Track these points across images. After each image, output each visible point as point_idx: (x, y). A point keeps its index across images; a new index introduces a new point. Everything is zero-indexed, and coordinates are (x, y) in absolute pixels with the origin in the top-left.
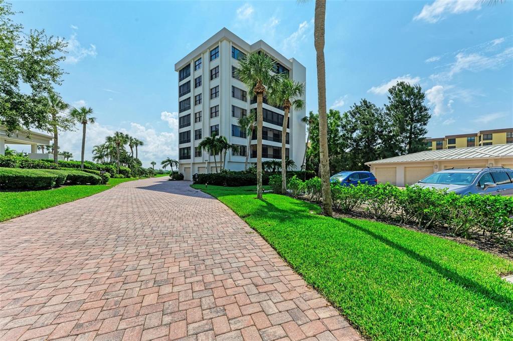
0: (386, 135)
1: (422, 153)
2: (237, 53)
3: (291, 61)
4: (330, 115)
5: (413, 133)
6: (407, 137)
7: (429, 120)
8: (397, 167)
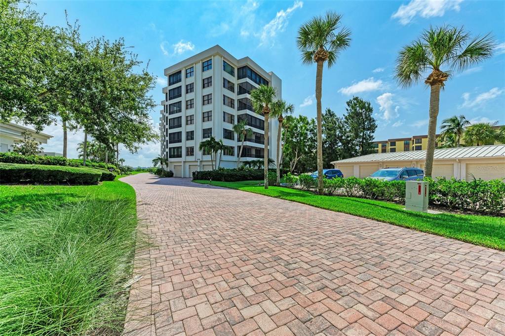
0: (345, 139)
1: (371, 155)
2: (227, 67)
3: (270, 74)
4: (299, 120)
5: (365, 139)
6: (360, 142)
7: (376, 129)
8: (355, 165)
